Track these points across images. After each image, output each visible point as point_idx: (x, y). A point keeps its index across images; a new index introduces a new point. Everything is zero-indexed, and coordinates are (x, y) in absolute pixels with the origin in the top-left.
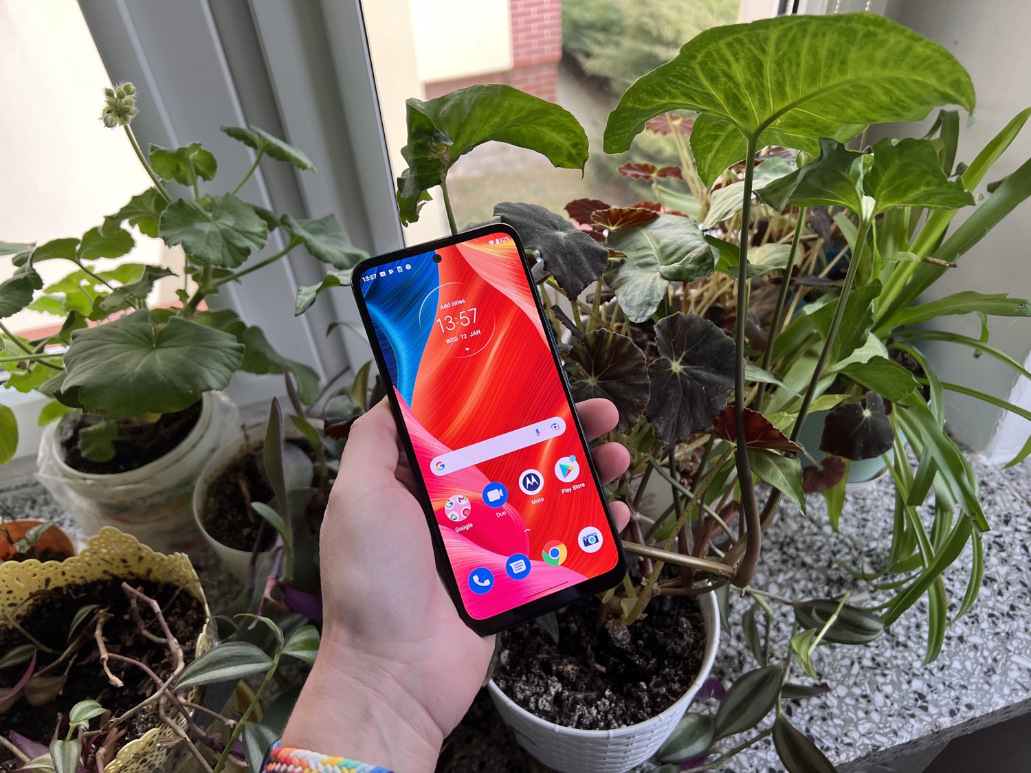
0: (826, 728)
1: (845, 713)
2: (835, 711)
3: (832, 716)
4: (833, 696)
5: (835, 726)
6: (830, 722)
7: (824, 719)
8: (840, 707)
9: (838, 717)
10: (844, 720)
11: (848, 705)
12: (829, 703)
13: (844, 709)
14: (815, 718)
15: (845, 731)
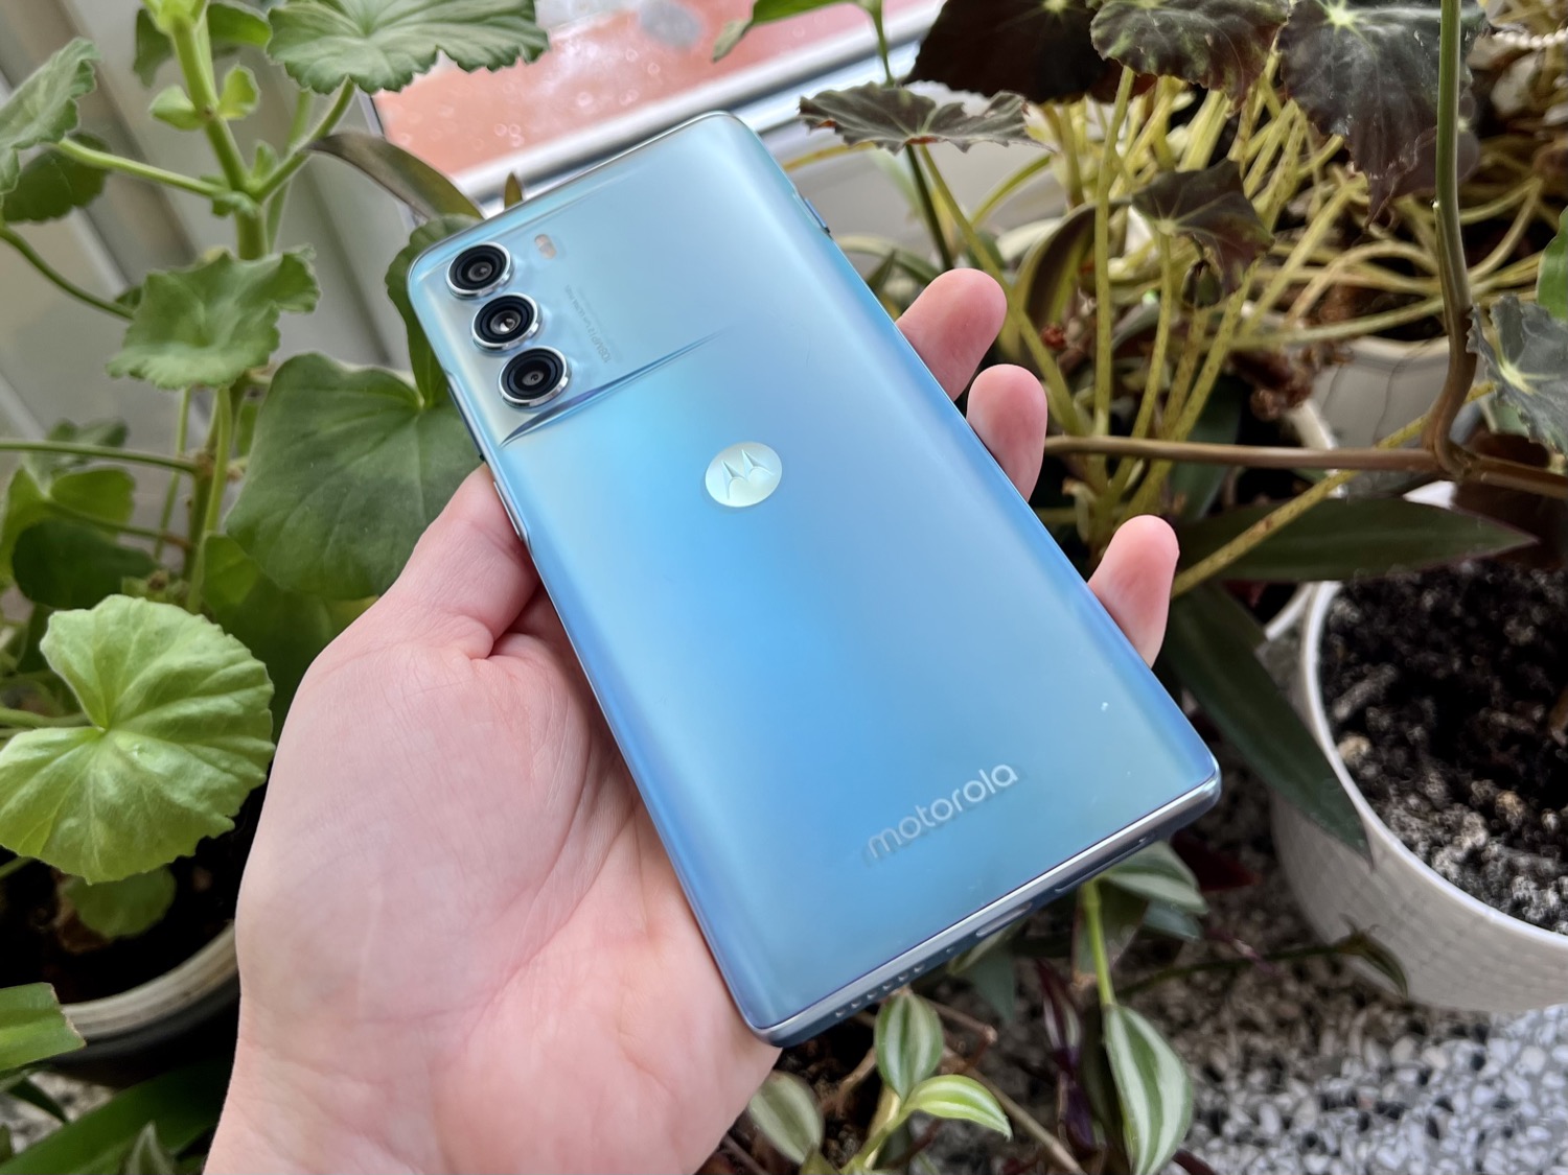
0: (1514, 1153)
1: (1548, 1112)
2: (1528, 1110)
3: (1522, 1124)
4: (1517, 1074)
5: (1534, 1145)
6: (1520, 1139)
7: (1508, 1134)
8: (1535, 1100)
9: (1536, 1123)
10: (1550, 1128)
11: (1551, 1091)
12: (1512, 1094)
13: (1545, 1100)
14: (1490, 1133)
15: (1554, 1152)
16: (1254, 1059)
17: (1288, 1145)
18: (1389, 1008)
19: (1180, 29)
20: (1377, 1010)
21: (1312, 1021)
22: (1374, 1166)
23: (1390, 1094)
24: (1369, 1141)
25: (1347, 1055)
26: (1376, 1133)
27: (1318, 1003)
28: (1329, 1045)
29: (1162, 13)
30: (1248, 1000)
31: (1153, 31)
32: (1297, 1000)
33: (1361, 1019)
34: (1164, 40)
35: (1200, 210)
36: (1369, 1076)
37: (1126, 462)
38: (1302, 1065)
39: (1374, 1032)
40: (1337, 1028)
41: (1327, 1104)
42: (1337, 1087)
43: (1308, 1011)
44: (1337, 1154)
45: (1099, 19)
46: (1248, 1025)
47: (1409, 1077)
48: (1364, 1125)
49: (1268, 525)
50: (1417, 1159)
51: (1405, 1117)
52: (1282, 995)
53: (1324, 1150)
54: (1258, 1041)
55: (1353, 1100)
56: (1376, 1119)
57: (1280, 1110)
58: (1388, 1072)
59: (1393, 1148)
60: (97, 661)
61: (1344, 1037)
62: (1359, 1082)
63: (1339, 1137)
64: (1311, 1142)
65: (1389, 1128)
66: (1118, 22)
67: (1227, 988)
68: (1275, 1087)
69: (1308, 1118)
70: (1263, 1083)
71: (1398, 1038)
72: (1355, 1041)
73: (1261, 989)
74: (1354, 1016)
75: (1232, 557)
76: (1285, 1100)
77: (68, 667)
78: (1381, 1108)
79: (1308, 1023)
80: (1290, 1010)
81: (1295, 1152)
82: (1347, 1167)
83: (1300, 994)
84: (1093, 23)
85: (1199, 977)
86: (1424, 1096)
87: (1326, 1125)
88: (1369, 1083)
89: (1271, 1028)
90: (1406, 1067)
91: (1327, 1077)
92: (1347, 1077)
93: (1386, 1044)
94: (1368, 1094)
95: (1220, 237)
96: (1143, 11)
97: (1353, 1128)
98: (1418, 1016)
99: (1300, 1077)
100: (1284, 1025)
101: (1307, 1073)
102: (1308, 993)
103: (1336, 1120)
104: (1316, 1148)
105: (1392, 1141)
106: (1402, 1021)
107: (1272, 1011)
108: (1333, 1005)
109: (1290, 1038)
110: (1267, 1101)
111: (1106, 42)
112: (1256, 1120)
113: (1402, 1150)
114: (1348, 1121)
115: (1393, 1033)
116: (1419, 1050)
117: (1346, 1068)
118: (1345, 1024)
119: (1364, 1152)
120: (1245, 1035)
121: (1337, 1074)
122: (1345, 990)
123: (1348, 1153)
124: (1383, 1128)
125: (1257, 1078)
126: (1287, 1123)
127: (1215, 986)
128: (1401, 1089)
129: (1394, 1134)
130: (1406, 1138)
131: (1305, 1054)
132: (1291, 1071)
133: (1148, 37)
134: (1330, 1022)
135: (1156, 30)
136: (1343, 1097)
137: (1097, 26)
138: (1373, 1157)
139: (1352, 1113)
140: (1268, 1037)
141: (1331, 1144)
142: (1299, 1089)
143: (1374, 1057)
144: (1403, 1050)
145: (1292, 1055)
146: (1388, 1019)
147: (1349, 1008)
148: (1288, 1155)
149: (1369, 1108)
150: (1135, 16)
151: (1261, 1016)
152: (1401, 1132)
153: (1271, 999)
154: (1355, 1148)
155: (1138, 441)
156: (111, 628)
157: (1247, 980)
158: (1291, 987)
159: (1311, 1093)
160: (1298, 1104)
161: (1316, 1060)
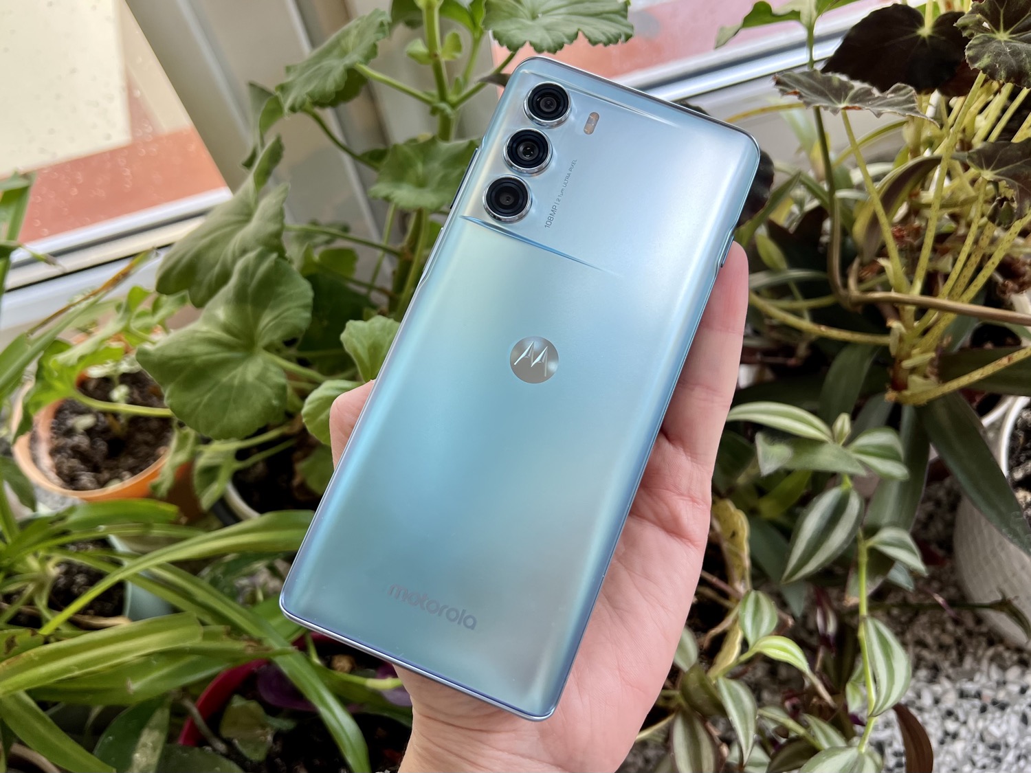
16: (923, 663)
17: (935, 713)
18: (1008, 648)
19: (1024, 55)
20: (1001, 648)
21: (961, 647)
22: (985, 734)
23: (1001, 696)
24: (985, 719)
25: (979, 670)
26: (989, 716)
27: (966, 639)
28: (968, 663)
29: (1012, 44)
30: (923, 629)
31: (1005, 54)
32: (952, 634)
33: (990, 652)
34: (1013, 61)
35: (1010, 167)
36: (991, 683)
37: (931, 312)
38: (950, 671)
39: (997, 660)
40: (975, 654)
41: (963, 695)
42: (970, 687)
43: (959, 642)
44: (965, 723)
45: (971, 44)
46: (921, 643)
47: (1015, 689)
48: (983, 710)
49: (1009, 360)
50: (1012, 734)
51: (1008, 710)
52: (944, 631)
53: (957, 719)
54: (925, 653)
55: (978, 695)
56: (991, 708)
57: (934, 693)
58: (1002, 684)
59: (999, 726)
60: (369, 349)
61: (978, 660)
62: (984, 686)
63: (967, 714)
64: (950, 713)
65: (998, 714)
66: (983, 47)
67: (911, 621)
68: (933, 680)
69: (950, 701)
70: (925, 677)
71: (1011, 666)
72: (985, 663)
73: (932, 625)
74: (986, 650)
75: (983, 376)
76: (937, 688)
77: (355, 351)
78: (994, 703)
79: (958, 649)
80: (947, 640)
81: (940, 717)
82: (969, 731)
83: (955, 631)
84: (967, 47)
85: (895, 612)
86: (1022, 700)
87: (961, 706)
88: (991, 688)
89: (935, 648)
90: (1014, 683)
91: (965, 680)
92: (978, 682)
93: (1003, 668)
94: (988, 694)
95: (1020, 185)
96: (1000, 42)
97: (976, 711)
98: (1026, 656)
99: (948, 677)
100: (943, 648)
101: (953, 676)
102: (960, 632)
103: (966, 704)
104: (953, 718)
105: (998, 722)
106: (1015, 657)
107: (937, 639)
108: (974, 642)
109: (946, 655)
110: (927, 687)
111: (975, 59)
112: (919, 696)
113: (1004, 728)
114: (974, 706)
115: (1009, 663)
116: (1023, 674)
117: (977, 677)
118: (980, 652)
119: (981, 724)
120: (918, 649)
121: (971, 680)
122: (982, 634)
123: (971, 723)
124: (996, 713)
125: (923, 673)
126: (937, 701)
127: (903, 619)
128: (1009, 694)
129: (1001, 717)
130: (1008, 722)
131: (953, 665)
132: (944, 673)
133: (1002, 58)
134: (971, 650)
135: (1008, 54)
136: (973, 693)
137: (969, 48)
138: (986, 728)
139: (977, 702)
140: (932, 652)
141: (962, 717)
142: (947, 684)
143: (995, 674)
144: (1014, 673)
145: (946, 665)
146: (1007, 654)
147: (984, 644)
148: (935, 718)
149: (988, 701)
150: (995, 44)
151: (929, 640)
152: (1005, 718)
153: (937, 632)
154: (976, 722)
155: (942, 300)
156: (378, 333)
157: (924, 619)
158: (950, 627)
159: (954, 687)
160: (945, 692)
161: (959, 669)
